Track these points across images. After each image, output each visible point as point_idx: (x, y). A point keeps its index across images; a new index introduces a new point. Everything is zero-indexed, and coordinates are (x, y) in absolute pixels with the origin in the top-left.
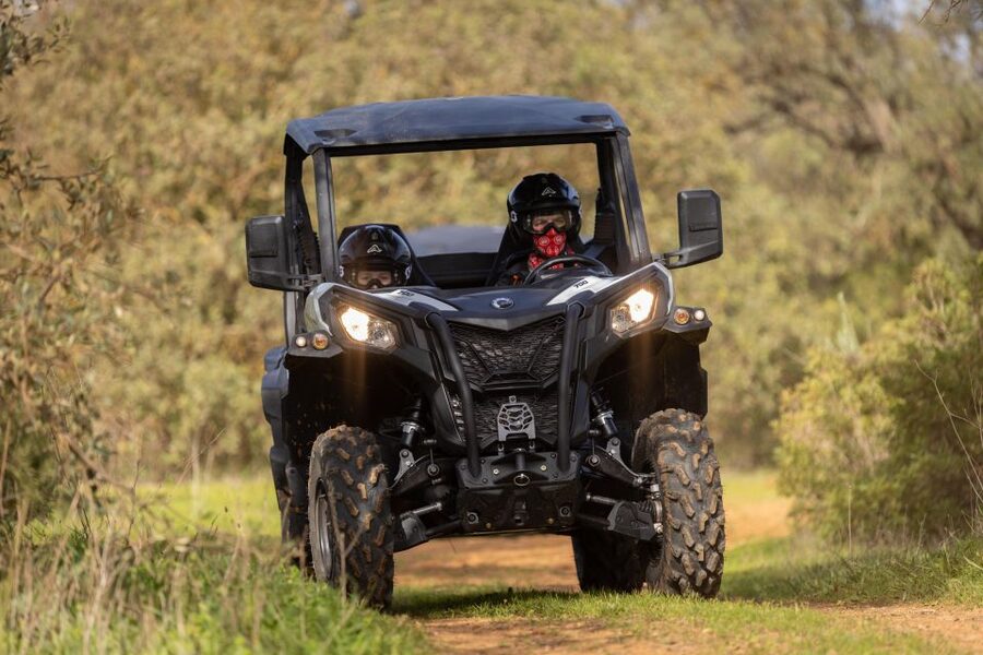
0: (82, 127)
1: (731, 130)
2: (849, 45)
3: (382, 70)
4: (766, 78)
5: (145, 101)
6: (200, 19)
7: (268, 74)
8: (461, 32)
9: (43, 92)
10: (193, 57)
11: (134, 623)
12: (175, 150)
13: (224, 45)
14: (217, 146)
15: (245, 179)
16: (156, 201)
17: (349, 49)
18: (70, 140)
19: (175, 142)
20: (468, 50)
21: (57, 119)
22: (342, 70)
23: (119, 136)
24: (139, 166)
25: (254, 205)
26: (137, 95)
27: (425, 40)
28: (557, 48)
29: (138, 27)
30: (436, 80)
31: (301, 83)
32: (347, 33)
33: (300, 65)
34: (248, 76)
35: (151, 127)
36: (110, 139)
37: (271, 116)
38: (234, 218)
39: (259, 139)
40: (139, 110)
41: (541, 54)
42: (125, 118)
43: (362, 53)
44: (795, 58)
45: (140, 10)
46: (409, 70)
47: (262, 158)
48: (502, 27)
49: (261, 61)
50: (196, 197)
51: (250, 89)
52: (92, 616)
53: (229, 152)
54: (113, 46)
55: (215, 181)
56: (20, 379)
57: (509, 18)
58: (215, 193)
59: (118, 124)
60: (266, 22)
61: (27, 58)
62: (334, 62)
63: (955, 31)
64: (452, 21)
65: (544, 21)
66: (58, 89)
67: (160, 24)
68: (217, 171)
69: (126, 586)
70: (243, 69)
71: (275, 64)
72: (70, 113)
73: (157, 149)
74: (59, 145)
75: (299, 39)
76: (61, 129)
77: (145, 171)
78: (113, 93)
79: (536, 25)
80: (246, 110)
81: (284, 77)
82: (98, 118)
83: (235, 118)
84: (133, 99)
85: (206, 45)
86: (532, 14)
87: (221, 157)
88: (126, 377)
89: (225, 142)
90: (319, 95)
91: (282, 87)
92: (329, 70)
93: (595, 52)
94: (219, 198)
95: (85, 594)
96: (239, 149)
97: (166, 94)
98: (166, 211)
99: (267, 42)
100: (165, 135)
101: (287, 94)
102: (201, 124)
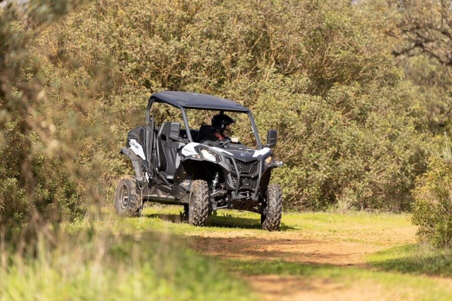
0: (95, 41)
1: (396, 54)
3: (235, 20)
4: (412, 30)
5: (125, 30)
7: (182, 19)
9: (78, 23)
10: (148, 10)
12: (137, 53)
13: (162, 6)
14: (157, 52)
15: (170, 67)
16: (128, 76)
19: (138, 49)
20: (275, 12)
21: (84, 37)
22: (216, 18)
23: (111, 45)
24: (120, 60)
25: (173, 80)
26: (121, 26)
28: (317, 12)
30: (260, 25)
31: (197, 24)
33: (197, 16)
34: (173, 20)
35: (127, 42)
36: (108, 46)
37: (183, 39)
38: (164, 85)
39: (176, 49)
40: (121, 34)
41: (309, 15)
42: (114, 37)
44: (426, 21)
46: (247, 20)
47: (178, 58)
49: (179, 13)
50: (146, 75)
51: (173, 26)
53: (162, 55)
54: (111, 3)
58: (155, 74)
59: (112, 39)
62: (213, 15)
66: (84, 23)
68: (156, 64)
70: (171, 16)
71: (186, 15)
72: (90, 35)
73: (129, 52)
74: (84, 48)
75: (196, 4)
76: (85, 41)
77: (123, 62)
78: (110, 25)
81: (189, 21)
82: (102, 37)
83: (166, 39)
87: (158, 56)
88: (110, 157)
89: (161, 50)
90: (205, 30)
91: (188, 26)
92: (210, 18)
93: (334, 15)
94: (157, 76)
96: (167, 54)
97: (134, 27)
99: (181, 5)
100: (133, 46)
101: (190, 29)
102: (150, 41)
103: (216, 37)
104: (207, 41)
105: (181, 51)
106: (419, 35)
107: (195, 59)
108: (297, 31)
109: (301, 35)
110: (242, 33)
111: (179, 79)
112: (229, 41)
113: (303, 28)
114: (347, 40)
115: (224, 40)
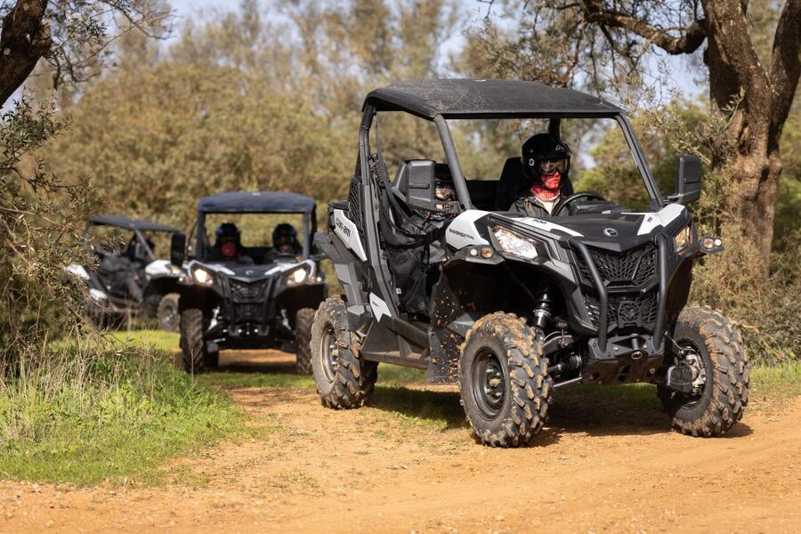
0: (81, 165)
2: (426, 135)
3: (218, 142)
4: (389, 149)
5: (110, 153)
6: (136, 117)
7: (166, 142)
8: (253, 125)
9: (64, 148)
10: (132, 134)
11: (96, 388)
12: (123, 176)
13: (146, 129)
14: (142, 174)
15: (155, 189)
16: (114, 198)
17: (203, 132)
18: (76, 169)
19: (124, 172)
20: (256, 134)
21: (70, 161)
22: (199, 141)
23: (98, 169)
24: (107, 183)
25: (159, 202)
26: (107, 150)
27: (237, 129)
28: (296, 134)
29: (107, 120)
30: (241, 147)
31: (181, 147)
32: (202, 125)
33: (181, 139)
34: (157, 143)
35: (113, 165)
36: (94, 170)
37: (167, 161)
38: (150, 207)
39: (161, 171)
40: (107, 158)
41: (289, 136)
42: (100, 161)
43: (208, 134)
44: (402, 141)
45: (109, 112)
46: (229, 142)
47: (163, 180)
48: (271, 124)
49: (162, 136)
50: (132, 197)
51: (158, 149)
52: (77, 384)
53: (148, 177)
54: (96, 128)
55: (141, 190)
56: (46, 277)
57: (275, 120)
58: (141, 195)
59: (98, 163)
60: (165, 120)
61: (53, 132)
62: (196, 138)
63: (473, 131)
64: (249, 121)
65: (291, 122)
66: (71, 147)
67: (117, 119)
68: (142, 186)
69: (93, 371)
70: (155, 140)
71: (169, 138)
72: (76, 158)
73: (115, 175)
74: (71, 172)
75: (180, 127)
76: (71, 165)
77: (110, 185)
78: (95, 149)
79: (288, 124)
80: (156, 159)
81: (173, 144)
82: (88, 160)
83: (151, 162)
84: (104, 153)
85: (138, 129)
86: (285, 118)
87: (144, 179)
89: (145, 173)
90: (188, 152)
91: (172, 149)
92: (193, 141)
93: (313, 136)
94: (143, 198)
95: (74, 375)
96: (152, 176)
97: (119, 151)
98: (118, 203)
99: (165, 129)
100: (119, 169)
101: (174, 152)
102: (135, 164)
103: (200, 159)
104: (191, 163)
105: (166, 173)
106: (395, 154)
107: (179, 180)
108: (278, 152)
109: (282, 156)
110: (225, 155)
111: (164, 201)
112: (212, 163)
113: (283, 148)
114: (326, 160)
115: (207, 162)
